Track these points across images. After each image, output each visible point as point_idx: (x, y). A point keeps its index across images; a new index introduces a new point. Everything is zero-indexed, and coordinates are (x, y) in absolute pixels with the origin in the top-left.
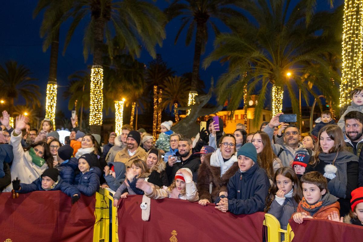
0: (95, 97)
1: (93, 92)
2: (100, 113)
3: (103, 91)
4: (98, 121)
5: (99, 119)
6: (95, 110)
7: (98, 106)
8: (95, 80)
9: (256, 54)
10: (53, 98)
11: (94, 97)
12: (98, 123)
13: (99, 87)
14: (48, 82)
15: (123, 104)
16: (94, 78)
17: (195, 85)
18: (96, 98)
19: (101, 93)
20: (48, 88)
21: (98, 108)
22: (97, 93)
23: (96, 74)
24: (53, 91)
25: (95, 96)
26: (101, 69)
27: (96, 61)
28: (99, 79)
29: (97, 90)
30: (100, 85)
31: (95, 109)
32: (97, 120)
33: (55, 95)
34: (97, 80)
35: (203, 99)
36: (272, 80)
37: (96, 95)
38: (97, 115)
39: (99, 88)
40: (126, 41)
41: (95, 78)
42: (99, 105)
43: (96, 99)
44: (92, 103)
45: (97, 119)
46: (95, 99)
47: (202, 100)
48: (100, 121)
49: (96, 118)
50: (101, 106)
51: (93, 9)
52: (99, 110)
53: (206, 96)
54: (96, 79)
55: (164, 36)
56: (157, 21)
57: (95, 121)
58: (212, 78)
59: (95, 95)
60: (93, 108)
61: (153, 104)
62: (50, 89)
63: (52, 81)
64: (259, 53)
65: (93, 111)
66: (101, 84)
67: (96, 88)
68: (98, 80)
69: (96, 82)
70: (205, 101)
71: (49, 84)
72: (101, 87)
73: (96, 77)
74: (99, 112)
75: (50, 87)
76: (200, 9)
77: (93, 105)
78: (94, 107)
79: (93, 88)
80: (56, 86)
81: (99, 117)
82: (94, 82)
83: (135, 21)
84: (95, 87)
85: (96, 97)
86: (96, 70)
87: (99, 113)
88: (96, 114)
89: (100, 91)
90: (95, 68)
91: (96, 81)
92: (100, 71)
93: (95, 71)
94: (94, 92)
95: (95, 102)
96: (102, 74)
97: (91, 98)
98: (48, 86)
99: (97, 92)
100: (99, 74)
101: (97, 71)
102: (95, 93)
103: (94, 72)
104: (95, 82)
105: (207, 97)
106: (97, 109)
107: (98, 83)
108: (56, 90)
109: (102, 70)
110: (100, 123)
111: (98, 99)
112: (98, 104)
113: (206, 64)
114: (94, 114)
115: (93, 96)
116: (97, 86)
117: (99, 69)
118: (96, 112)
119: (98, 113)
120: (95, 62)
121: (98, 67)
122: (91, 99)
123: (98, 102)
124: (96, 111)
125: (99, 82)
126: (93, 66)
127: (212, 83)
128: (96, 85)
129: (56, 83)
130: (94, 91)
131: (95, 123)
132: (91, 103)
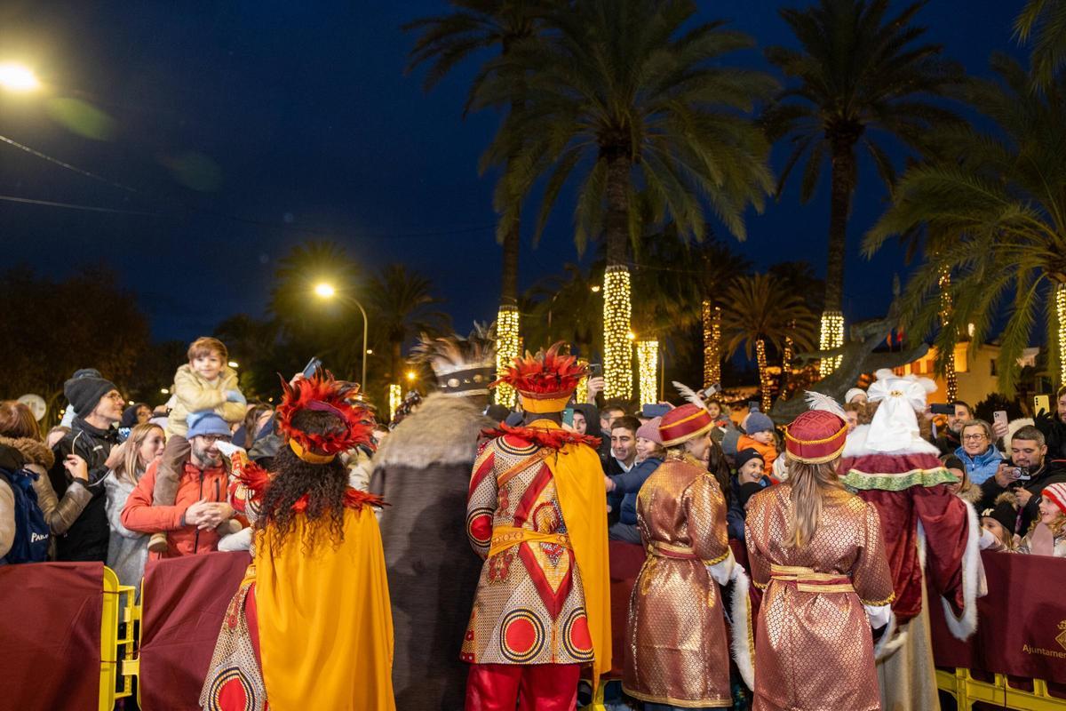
0: (615, 337)
1: (610, 324)
2: (627, 371)
3: (631, 322)
4: (625, 389)
5: (625, 386)
6: (615, 365)
7: (622, 357)
8: (613, 298)
9: (1012, 212)
10: (511, 341)
11: (612, 336)
12: (624, 396)
13: (623, 313)
14: (500, 307)
15: (656, 349)
16: (612, 295)
17: (835, 296)
18: (618, 339)
19: (627, 326)
20: (500, 321)
21: (622, 360)
22: (619, 328)
23: (616, 285)
24: (511, 326)
25: (616, 333)
26: (625, 273)
27: (615, 256)
28: (623, 296)
29: (619, 321)
30: (626, 309)
31: (615, 363)
32: (621, 389)
33: (514, 334)
34: (618, 298)
35: (875, 330)
36: (1055, 275)
37: (618, 331)
38: (621, 378)
39: (622, 316)
40: (670, 204)
41: (615, 294)
42: (625, 354)
43: (619, 341)
44: (609, 350)
45: (621, 387)
46: (616, 340)
47: (870, 332)
48: (627, 391)
49: (619, 384)
50: (629, 355)
51: (603, 142)
52: (625, 365)
53: (881, 323)
54: (615, 297)
55: (770, 189)
56: (754, 155)
57: (617, 390)
58: (896, 279)
59: (615, 331)
60: (612, 362)
61: (703, 343)
62: (505, 322)
63: (508, 304)
64: (1018, 208)
65: (612, 368)
66: (626, 306)
67: (616, 316)
68: (621, 297)
69: (617, 302)
70: (879, 335)
71: (503, 310)
72: (627, 314)
73: (617, 292)
74: (625, 369)
75: (505, 318)
76: (840, 113)
77: (611, 354)
78: (615, 360)
79: (610, 316)
80: (516, 316)
81: (624, 380)
82: (611, 302)
83: (707, 160)
84: (616, 313)
85: (618, 336)
86: (615, 277)
87: (625, 373)
88: (618, 373)
89: (626, 322)
90: (612, 271)
91: (616, 299)
92: (623, 277)
93: (613, 278)
94: (612, 326)
95: (615, 348)
96: (628, 283)
97: (606, 338)
98: (501, 315)
99: (619, 326)
100: (622, 285)
101: (618, 277)
102: (615, 328)
103: (612, 281)
104: (614, 303)
105: (885, 324)
106: (622, 364)
107: (620, 304)
108: (517, 324)
109: (628, 275)
110: (627, 395)
111: (621, 340)
112: (622, 351)
113: (871, 244)
114: (615, 374)
115: (610, 333)
116: (619, 310)
117: (621, 273)
118: (619, 371)
119: (623, 371)
120: (612, 258)
121: (621, 270)
122: (606, 342)
123: (622, 347)
124: (618, 367)
125: (624, 302)
126: (608, 268)
127: (897, 291)
128: (615, 309)
129: (516, 308)
130: (612, 323)
131: (619, 394)
132: (607, 349)
